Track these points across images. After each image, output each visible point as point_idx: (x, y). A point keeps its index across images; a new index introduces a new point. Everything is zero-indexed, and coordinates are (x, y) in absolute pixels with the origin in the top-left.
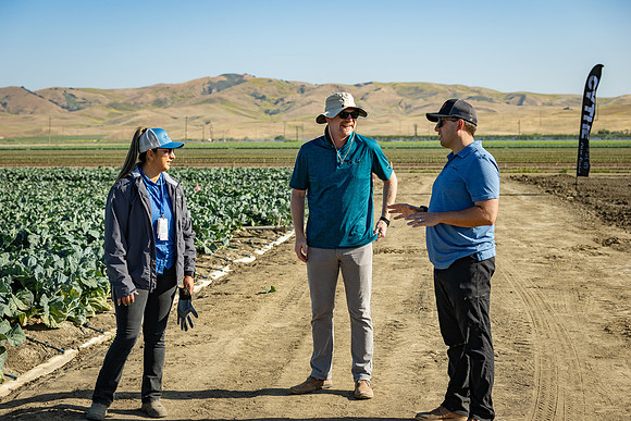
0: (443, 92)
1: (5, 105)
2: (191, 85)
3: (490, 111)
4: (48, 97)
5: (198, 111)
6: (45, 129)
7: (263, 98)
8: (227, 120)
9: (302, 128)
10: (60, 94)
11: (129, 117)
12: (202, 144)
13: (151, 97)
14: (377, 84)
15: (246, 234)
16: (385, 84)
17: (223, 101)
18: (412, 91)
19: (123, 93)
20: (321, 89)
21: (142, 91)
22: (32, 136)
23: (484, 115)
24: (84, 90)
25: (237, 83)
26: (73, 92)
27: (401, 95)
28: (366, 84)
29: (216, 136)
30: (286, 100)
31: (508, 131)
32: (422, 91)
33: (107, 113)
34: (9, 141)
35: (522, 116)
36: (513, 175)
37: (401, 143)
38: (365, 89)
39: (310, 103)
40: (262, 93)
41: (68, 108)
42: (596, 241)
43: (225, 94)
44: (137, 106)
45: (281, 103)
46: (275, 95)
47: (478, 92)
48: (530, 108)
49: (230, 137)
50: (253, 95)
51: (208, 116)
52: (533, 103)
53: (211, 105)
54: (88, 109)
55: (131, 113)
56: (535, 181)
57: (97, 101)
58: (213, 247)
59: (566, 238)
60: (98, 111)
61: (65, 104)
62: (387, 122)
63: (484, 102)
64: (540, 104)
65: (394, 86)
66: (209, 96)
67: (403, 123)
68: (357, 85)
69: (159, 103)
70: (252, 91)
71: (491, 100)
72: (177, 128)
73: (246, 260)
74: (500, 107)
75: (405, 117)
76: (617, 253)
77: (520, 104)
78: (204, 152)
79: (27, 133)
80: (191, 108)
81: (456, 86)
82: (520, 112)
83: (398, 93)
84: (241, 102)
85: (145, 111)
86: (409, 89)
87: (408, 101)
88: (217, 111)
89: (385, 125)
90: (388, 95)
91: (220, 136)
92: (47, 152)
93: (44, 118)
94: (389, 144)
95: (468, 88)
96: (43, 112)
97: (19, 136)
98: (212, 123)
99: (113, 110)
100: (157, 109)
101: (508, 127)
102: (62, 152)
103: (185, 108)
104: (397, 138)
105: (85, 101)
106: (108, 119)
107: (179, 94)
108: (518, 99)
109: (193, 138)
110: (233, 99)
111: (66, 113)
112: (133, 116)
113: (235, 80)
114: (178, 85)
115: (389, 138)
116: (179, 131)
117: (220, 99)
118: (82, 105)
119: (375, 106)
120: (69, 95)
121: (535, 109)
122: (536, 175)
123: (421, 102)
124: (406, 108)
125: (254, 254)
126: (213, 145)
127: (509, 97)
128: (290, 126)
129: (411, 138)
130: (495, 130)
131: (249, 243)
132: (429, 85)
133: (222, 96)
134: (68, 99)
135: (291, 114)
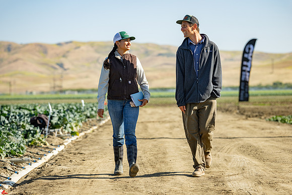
14: (76, 43)
16: (84, 43)
20: (26, 48)
28: (67, 43)
38: (66, 48)
39: (16, 60)
68: (59, 44)
81: (147, 44)
83: (97, 51)
89: (85, 80)
90: (87, 53)
95: (158, 46)
119: (75, 63)
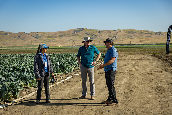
0: (138, 32)
1: (19, 37)
2: (69, 31)
3: (151, 37)
4: (31, 35)
5: (71, 38)
6: (30, 43)
7: (89, 34)
8: (79, 40)
9: (99, 42)
10: (34, 34)
11: (53, 40)
12: (72, 47)
13: (59, 35)
14: (120, 30)
15: (78, 69)
16: (122, 30)
17: (78, 35)
18: (130, 32)
19: (51, 33)
20: (105, 32)
21: (56, 33)
22: (27, 45)
23: (149, 38)
24: (40, 33)
25: (82, 30)
26: (37, 33)
27: (127, 33)
28: (117, 30)
29: (76, 45)
30: (95, 35)
31: (156, 42)
32: (132, 32)
33: (47, 39)
34: (21, 47)
35: (160, 38)
36: (152, 54)
37: (126, 46)
38: (117, 31)
39: (102, 35)
40: (89, 33)
41: (36, 38)
42: (163, 70)
43: (78, 33)
44: (55, 37)
45: (94, 35)
46: (92, 33)
47: (148, 32)
48: (162, 36)
49: (80, 45)
50: (86, 33)
51: (74, 39)
52: (163, 35)
53: (75, 36)
54: (42, 38)
55: (53, 39)
56: (157, 56)
57: (44, 36)
58: (68, 72)
59: (155, 69)
60: (44, 38)
61: (36, 37)
62: (123, 40)
63: (149, 35)
64: (165, 35)
65: (124, 30)
66: (74, 34)
67: (127, 41)
68: (115, 30)
69: (61, 36)
70: (86, 32)
71: (151, 34)
72: (66, 43)
73: (76, 75)
74: (154, 36)
75: (127, 39)
76: (166, 72)
77: (159, 35)
78: (72, 49)
79: (25, 44)
80: (69, 37)
81: (142, 30)
82: (159, 37)
83: (126, 32)
84: (83, 35)
85: (57, 38)
86: (129, 31)
87: (128, 35)
88: (76, 38)
89: (122, 41)
90: (123, 33)
91: (77, 45)
92: (31, 50)
93: (30, 41)
94: (123, 46)
95: (145, 31)
96: (30, 39)
97: (24, 45)
98: (75, 41)
99: (49, 38)
100: (60, 38)
101: (156, 41)
102: (35, 50)
103: (68, 37)
104: (125, 45)
105: (41, 36)
106: (47, 41)
107: (66, 33)
108: (159, 33)
109: (70, 45)
110: (81, 34)
111: (36, 39)
112: (54, 40)
113: (81, 29)
114: (66, 31)
115: (123, 45)
116: (66, 44)
117: (77, 35)
118: (40, 37)
119: (119, 36)
120: (37, 34)
121: (163, 36)
122: (158, 54)
123: (132, 35)
124: (128, 36)
125: (79, 74)
126: (75, 47)
127: (156, 33)
128: (96, 42)
129: (129, 45)
130: (153, 42)
131: (78, 71)
132: (134, 30)
133: (78, 34)
134: (36, 35)
135: (96, 38)
